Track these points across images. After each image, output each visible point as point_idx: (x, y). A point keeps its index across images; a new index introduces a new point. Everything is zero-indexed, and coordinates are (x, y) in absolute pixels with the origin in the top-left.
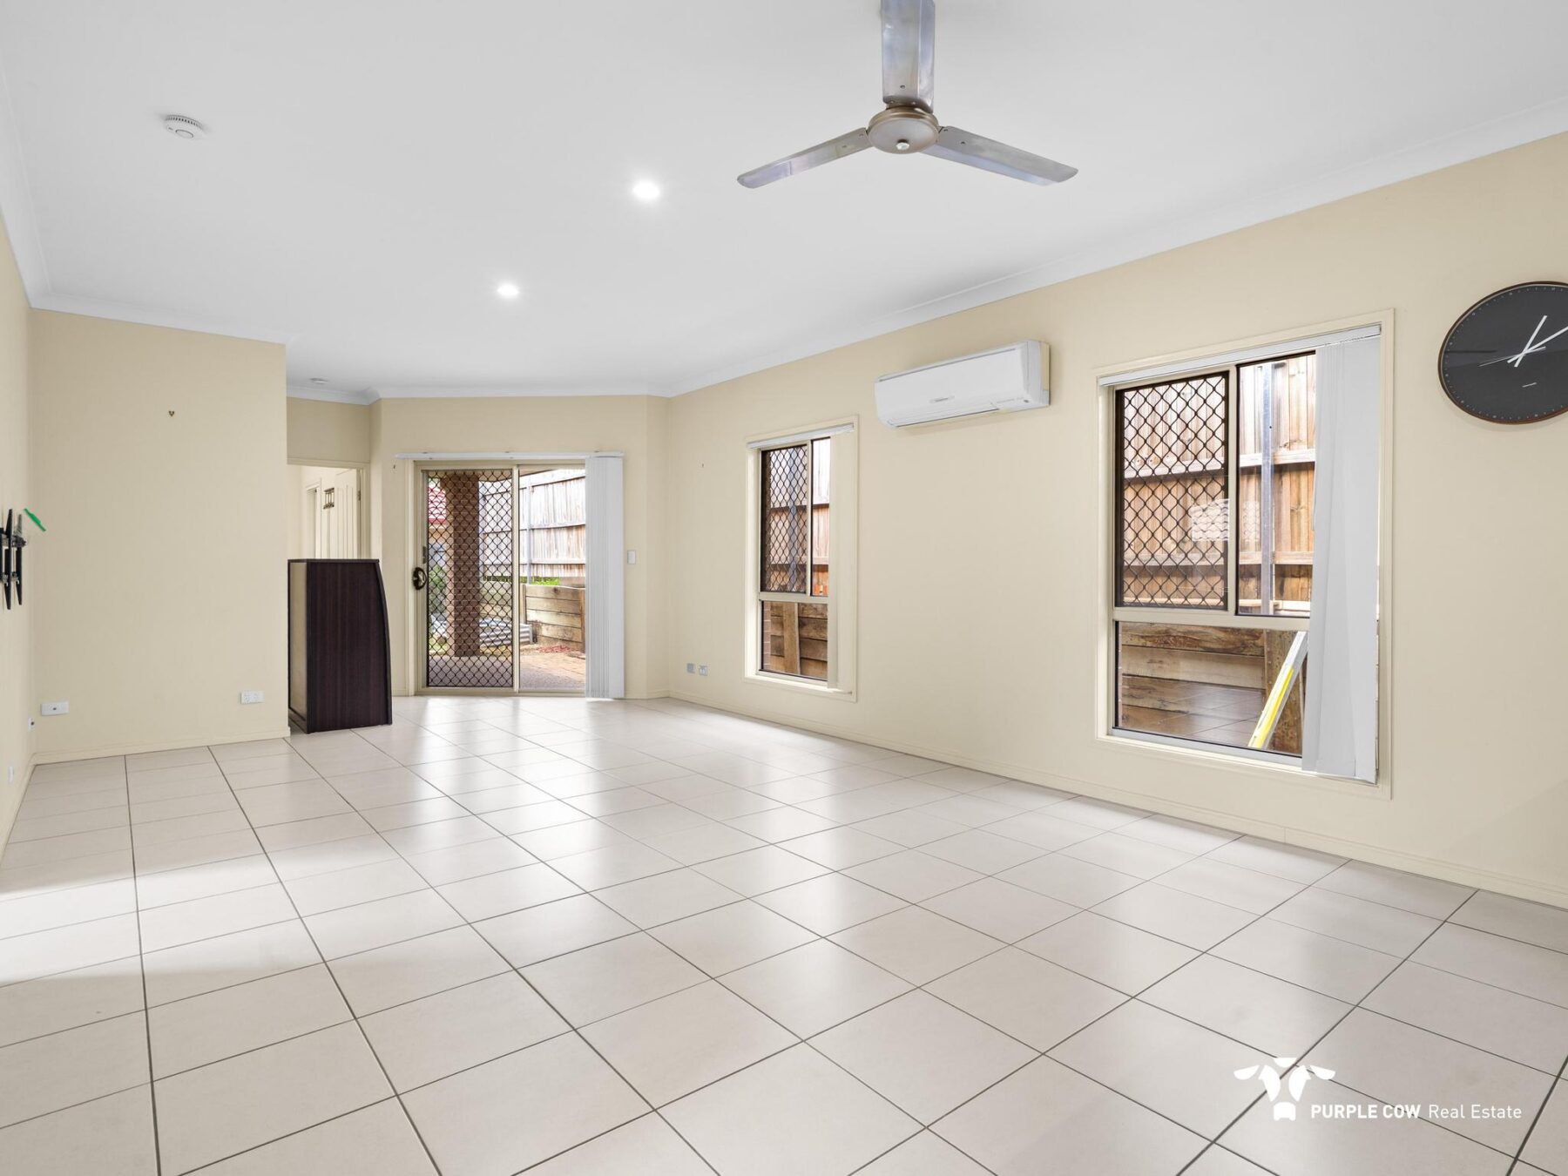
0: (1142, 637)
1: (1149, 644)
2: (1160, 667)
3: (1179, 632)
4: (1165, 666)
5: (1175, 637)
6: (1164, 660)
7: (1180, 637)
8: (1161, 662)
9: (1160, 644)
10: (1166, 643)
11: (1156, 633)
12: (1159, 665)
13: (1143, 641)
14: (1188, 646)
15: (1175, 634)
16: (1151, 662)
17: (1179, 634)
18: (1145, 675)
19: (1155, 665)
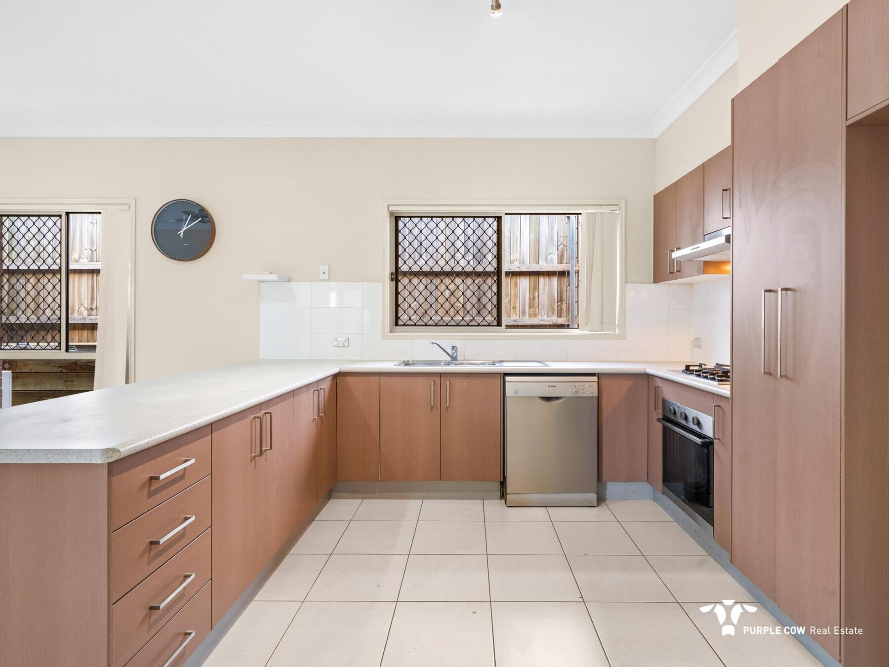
0: (60, 367)
1: (64, 371)
2: (72, 384)
3: (82, 362)
4: (74, 383)
5: (80, 365)
6: (73, 379)
7: (83, 365)
8: (72, 381)
9: (72, 370)
10: (75, 369)
11: (69, 364)
12: (71, 383)
13: (60, 369)
14: (89, 370)
15: (80, 364)
16: (66, 381)
17: (83, 364)
18: (62, 390)
19: (69, 383)
